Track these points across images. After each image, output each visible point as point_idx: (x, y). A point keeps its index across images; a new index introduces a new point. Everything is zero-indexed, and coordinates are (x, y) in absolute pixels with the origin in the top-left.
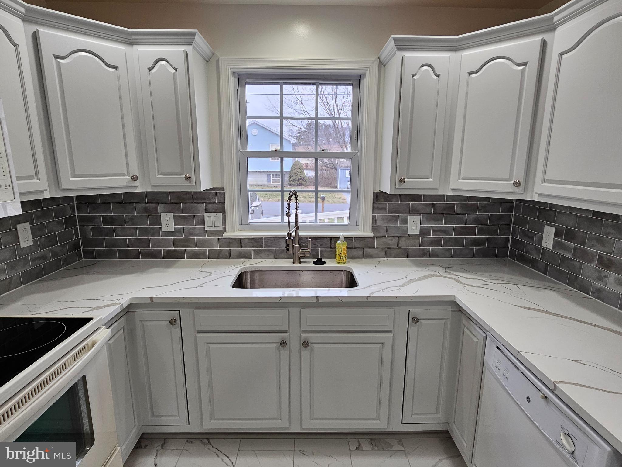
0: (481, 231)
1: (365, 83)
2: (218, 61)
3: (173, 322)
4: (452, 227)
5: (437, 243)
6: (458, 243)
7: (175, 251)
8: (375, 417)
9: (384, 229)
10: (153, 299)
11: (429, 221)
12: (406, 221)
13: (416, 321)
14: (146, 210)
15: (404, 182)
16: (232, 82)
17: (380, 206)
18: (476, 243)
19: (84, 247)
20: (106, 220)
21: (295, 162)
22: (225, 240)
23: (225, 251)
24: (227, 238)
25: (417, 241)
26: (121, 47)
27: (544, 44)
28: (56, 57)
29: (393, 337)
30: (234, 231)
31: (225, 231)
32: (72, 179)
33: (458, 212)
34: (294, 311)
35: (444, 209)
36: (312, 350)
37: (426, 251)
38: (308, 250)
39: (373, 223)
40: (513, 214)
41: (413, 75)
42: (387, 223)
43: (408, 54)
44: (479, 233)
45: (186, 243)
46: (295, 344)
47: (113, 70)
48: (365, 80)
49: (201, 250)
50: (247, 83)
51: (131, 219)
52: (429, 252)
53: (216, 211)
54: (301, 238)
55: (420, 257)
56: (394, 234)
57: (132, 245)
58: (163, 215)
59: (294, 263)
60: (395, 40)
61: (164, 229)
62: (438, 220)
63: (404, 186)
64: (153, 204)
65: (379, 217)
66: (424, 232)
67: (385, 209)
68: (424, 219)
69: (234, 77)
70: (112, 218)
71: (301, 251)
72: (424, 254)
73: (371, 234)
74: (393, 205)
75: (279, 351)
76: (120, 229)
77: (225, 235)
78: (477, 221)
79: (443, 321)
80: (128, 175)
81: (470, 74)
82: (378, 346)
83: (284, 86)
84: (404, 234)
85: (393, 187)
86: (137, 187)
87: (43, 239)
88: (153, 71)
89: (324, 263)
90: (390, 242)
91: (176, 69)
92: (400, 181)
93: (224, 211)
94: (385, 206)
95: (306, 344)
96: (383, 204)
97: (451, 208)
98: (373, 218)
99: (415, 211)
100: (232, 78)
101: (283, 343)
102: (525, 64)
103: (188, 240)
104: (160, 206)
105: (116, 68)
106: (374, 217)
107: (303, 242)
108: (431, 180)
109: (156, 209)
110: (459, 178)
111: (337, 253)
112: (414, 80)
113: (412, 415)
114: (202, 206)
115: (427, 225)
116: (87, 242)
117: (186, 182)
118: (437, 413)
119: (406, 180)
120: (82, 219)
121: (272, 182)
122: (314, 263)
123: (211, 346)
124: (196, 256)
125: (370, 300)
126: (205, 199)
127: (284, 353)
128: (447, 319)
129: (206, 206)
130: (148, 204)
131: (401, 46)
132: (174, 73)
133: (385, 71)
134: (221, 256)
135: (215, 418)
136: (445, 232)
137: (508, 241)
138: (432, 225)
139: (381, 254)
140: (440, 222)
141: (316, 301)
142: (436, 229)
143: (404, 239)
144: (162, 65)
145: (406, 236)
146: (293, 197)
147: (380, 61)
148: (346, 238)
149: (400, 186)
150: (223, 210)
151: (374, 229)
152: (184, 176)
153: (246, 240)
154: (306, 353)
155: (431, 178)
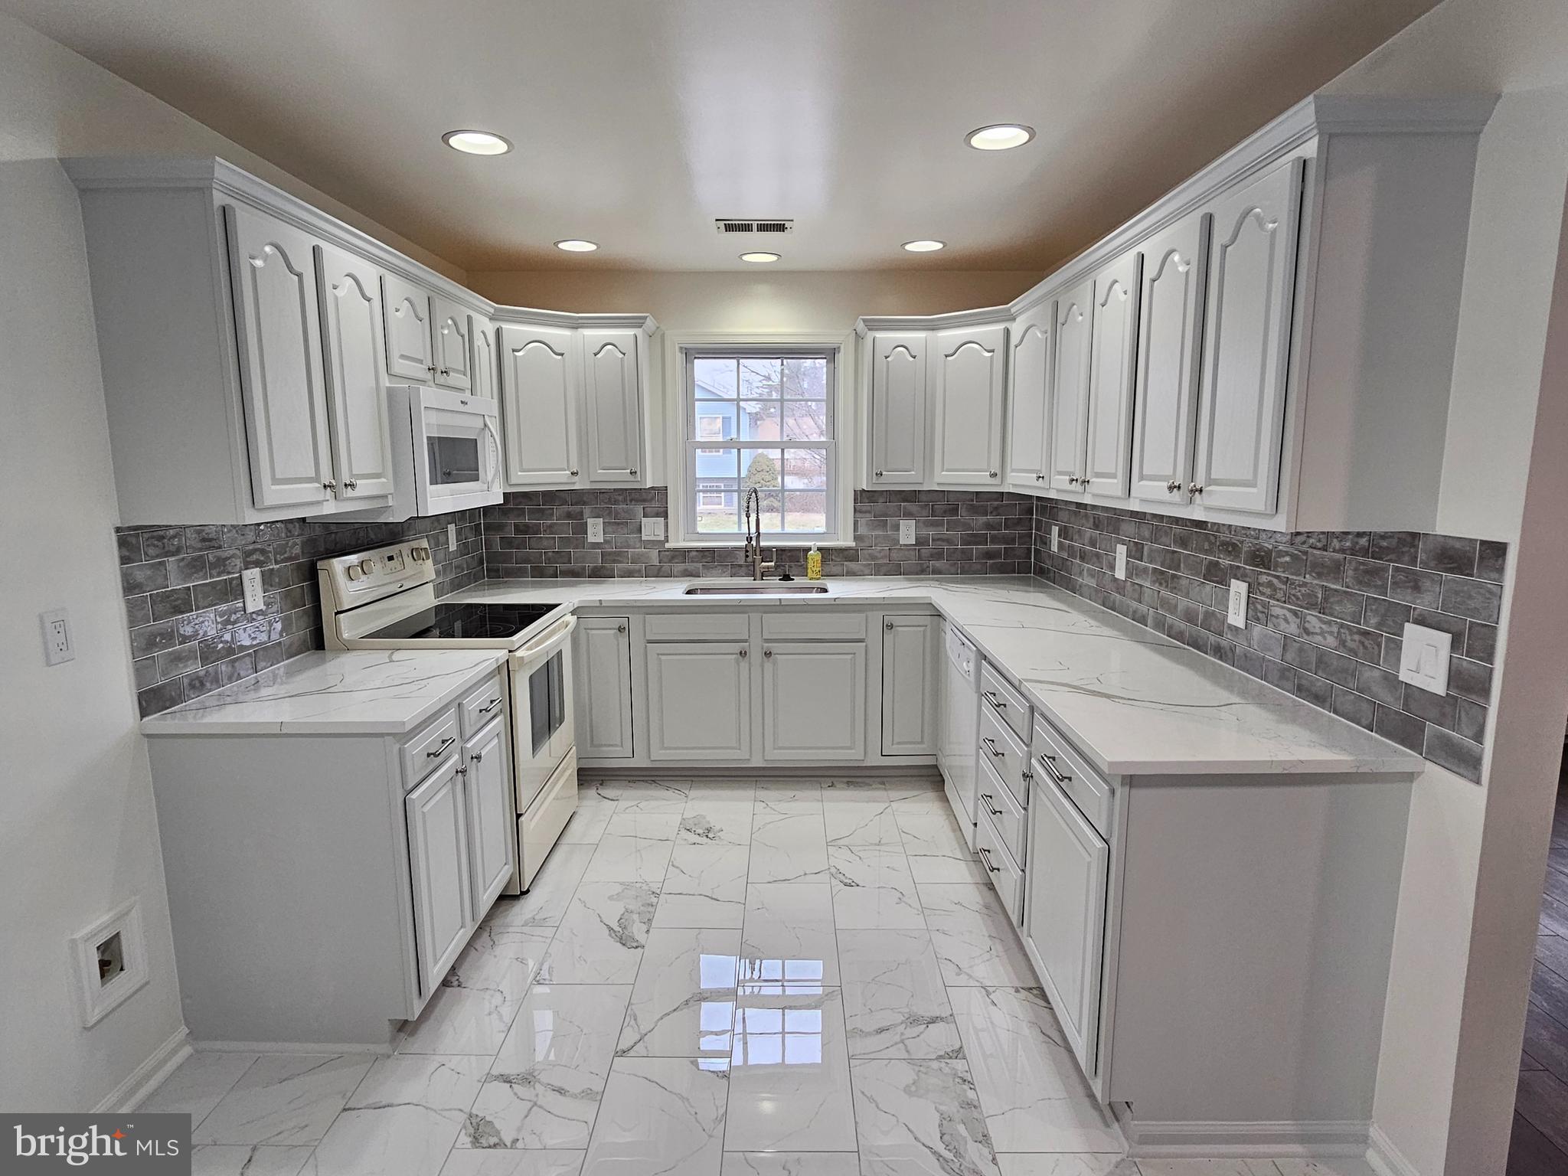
0: (995, 540)
1: (840, 357)
2: (663, 336)
3: (621, 629)
4: (956, 534)
5: (938, 555)
6: (966, 556)
7: (602, 567)
8: (849, 745)
9: (869, 538)
10: (603, 602)
11: (927, 526)
12: (897, 528)
13: (891, 627)
14: (569, 516)
15: (881, 475)
16: (680, 357)
17: (864, 509)
18: (989, 555)
19: (487, 563)
20: (518, 529)
21: (756, 458)
22: (667, 553)
23: (666, 566)
24: (669, 550)
25: (913, 553)
26: (567, 332)
27: (1007, 332)
28: (514, 351)
29: (866, 646)
30: (678, 541)
31: (668, 541)
32: (520, 473)
33: (963, 515)
34: (755, 617)
35: (945, 512)
36: (775, 663)
37: (925, 566)
38: (773, 564)
39: (855, 529)
40: (1034, 517)
41: (886, 358)
42: (874, 530)
43: (879, 335)
44: (992, 542)
45: (617, 557)
46: (756, 655)
47: (560, 357)
48: (840, 354)
49: (636, 567)
50: (695, 358)
51: (551, 526)
52: (928, 567)
53: (657, 515)
54: (763, 550)
55: (917, 574)
56: (882, 544)
57: (549, 560)
58: (590, 521)
59: (754, 580)
60: (864, 321)
61: (591, 539)
62: (937, 526)
63: (882, 480)
64: (577, 508)
65: (862, 522)
66: (921, 542)
67: (870, 512)
68: (921, 524)
69: (682, 353)
70: (526, 526)
71: (763, 563)
72: (922, 571)
73: (852, 544)
74: (879, 506)
75: (738, 665)
76: (535, 539)
77: (667, 545)
78: (989, 526)
79: (922, 629)
80: (568, 469)
81: (946, 356)
82: (850, 656)
83: (741, 361)
84: (895, 545)
85: (870, 481)
86: (574, 483)
87: (461, 545)
88: (599, 356)
89: (793, 579)
90: (878, 555)
91: (624, 354)
92: (877, 474)
93: (666, 517)
94: (869, 508)
95: (768, 654)
96: (866, 506)
97: (954, 510)
98: (854, 524)
99: (908, 515)
100: (680, 354)
101: (743, 654)
102: (993, 351)
103: (619, 554)
104: (587, 510)
105: (562, 355)
106: (856, 523)
107: (766, 553)
108: (913, 473)
109: (581, 513)
110: (943, 471)
111: (809, 567)
112: (888, 362)
113: (893, 744)
114: (639, 509)
115: (924, 532)
116: (492, 557)
117: (632, 478)
118: (922, 742)
119: (884, 473)
120: (488, 527)
121: (703, 504)
122: (780, 580)
123: (663, 657)
124: (629, 574)
125: (837, 602)
126: (644, 501)
127: (744, 665)
128: (926, 626)
129: (644, 508)
130: (571, 508)
131: (872, 325)
132: (621, 358)
133: (862, 344)
134: (661, 574)
135: (665, 745)
136: (948, 541)
137: (1031, 552)
138: (931, 532)
139: (867, 571)
140: (940, 528)
141: (778, 603)
142: (936, 537)
143: (895, 551)
144: (609, 349)
145: (898, 547)
146: (754, 494)
147: (856, 333)
148: (819, 549)
149: (877, 479)
150: (665, 515)
151: (856, 538)
152: (629, 471)
153: (694, 553)
154: (768, 666)
155: (913, 470)
